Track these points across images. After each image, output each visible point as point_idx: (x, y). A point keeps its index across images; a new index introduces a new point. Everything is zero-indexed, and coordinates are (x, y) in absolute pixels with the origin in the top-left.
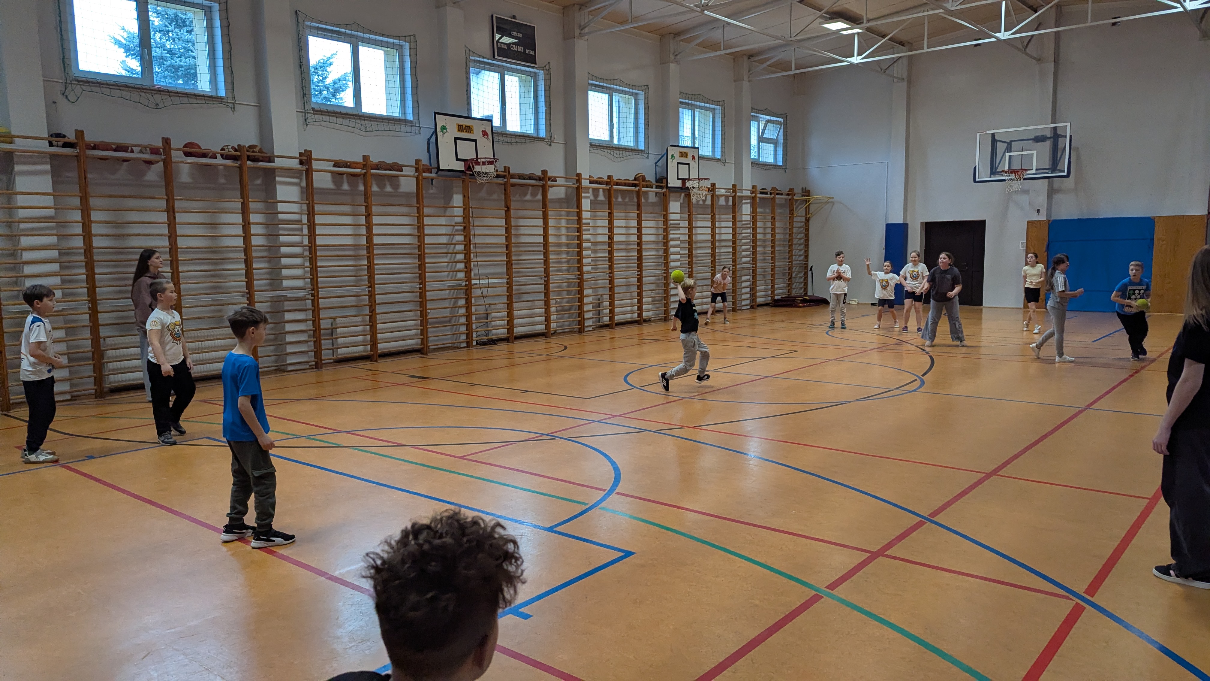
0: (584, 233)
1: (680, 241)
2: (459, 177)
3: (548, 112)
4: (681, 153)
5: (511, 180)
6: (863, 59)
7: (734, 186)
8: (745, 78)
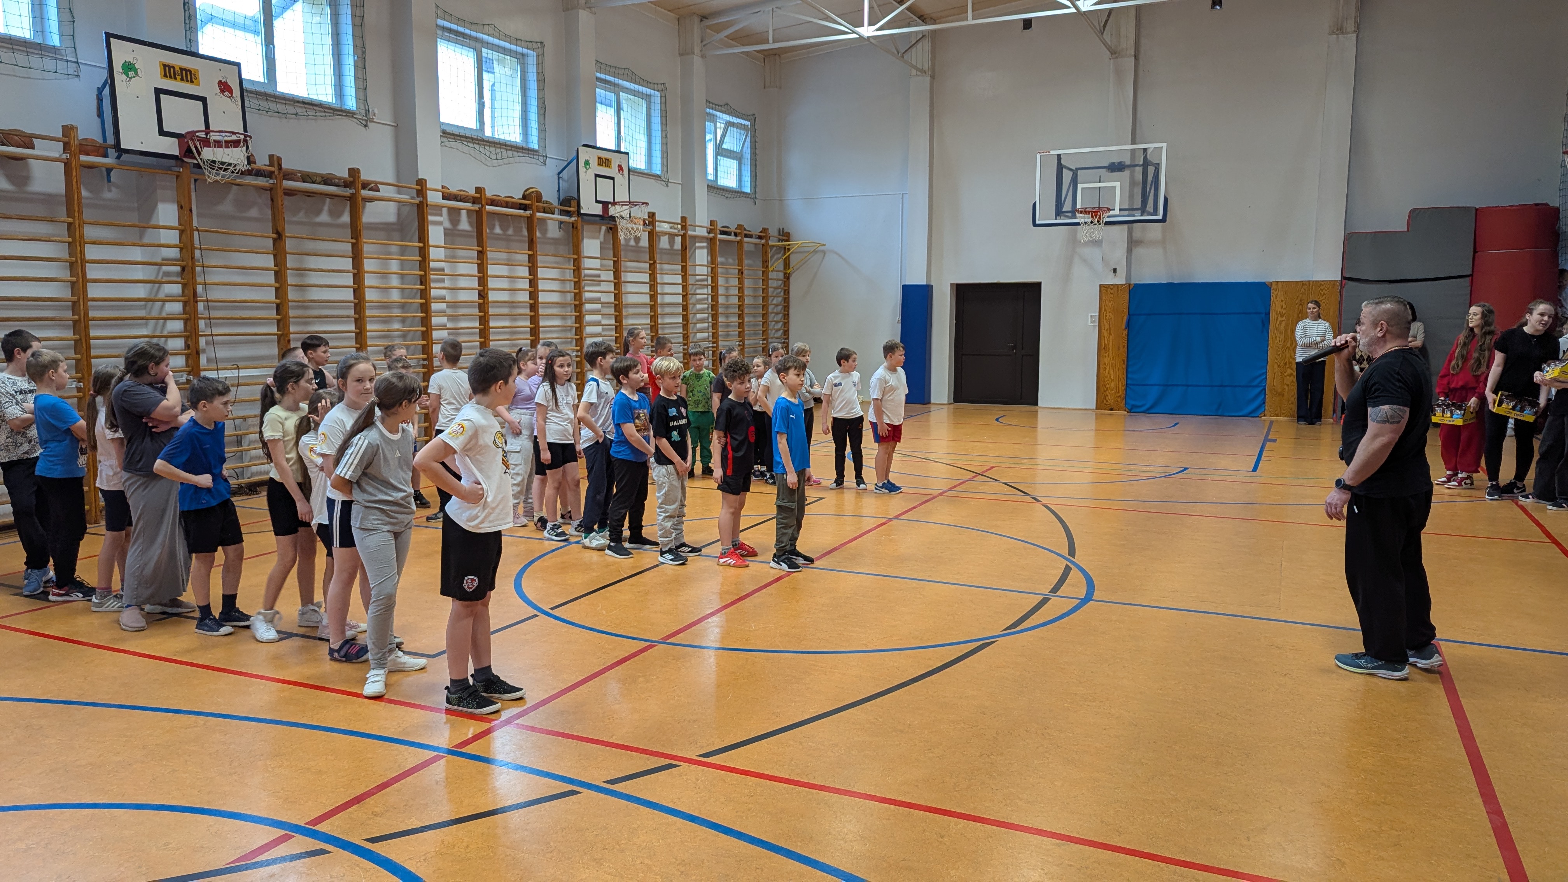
0: (432, 285)
1: (602, 303)
2: (169, 168)
3: (360, 65)
4: (600, 158)
5: (285, 182)
6: (878, 30)
7: (684, 219)
8: (697, 50)
